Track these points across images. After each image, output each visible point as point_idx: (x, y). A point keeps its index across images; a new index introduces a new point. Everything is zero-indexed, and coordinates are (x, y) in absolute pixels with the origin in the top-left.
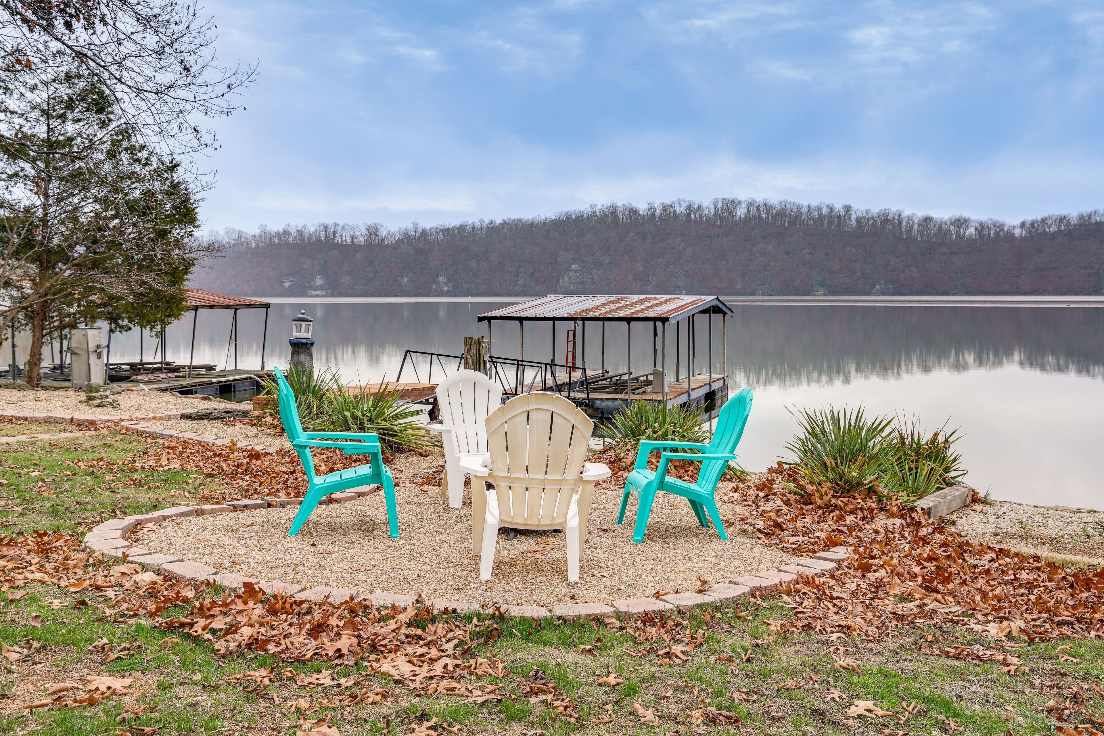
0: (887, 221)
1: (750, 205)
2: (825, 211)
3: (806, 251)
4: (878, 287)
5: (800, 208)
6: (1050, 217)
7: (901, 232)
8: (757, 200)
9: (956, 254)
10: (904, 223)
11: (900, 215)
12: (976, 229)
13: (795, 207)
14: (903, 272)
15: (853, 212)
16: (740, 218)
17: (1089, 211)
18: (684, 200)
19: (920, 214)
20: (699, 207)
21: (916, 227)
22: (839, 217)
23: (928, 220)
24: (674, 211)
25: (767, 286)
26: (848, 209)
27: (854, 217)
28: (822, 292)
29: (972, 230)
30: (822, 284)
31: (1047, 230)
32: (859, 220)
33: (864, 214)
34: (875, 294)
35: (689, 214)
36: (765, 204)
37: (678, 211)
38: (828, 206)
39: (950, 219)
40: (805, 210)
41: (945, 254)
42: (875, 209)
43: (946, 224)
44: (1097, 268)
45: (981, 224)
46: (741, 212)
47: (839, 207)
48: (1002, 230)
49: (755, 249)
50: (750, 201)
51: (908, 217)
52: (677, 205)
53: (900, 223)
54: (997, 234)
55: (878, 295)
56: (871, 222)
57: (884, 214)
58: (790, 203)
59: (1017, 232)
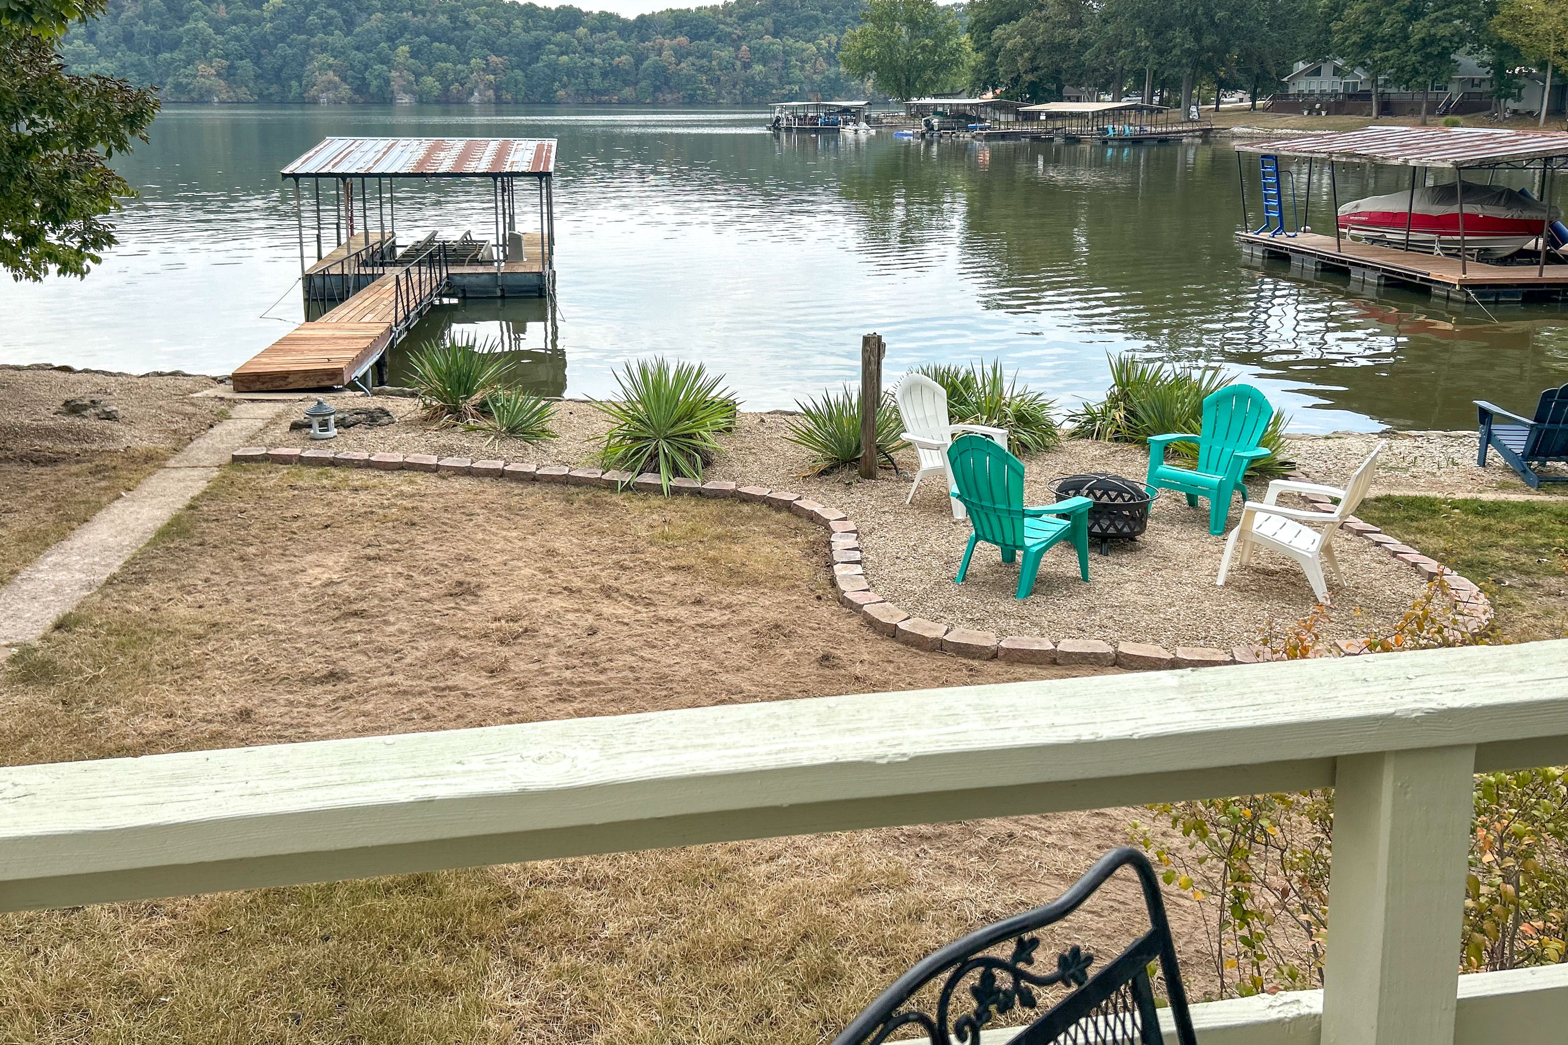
4: (476, 94)
28: (407, 101)
30: (406, 91)
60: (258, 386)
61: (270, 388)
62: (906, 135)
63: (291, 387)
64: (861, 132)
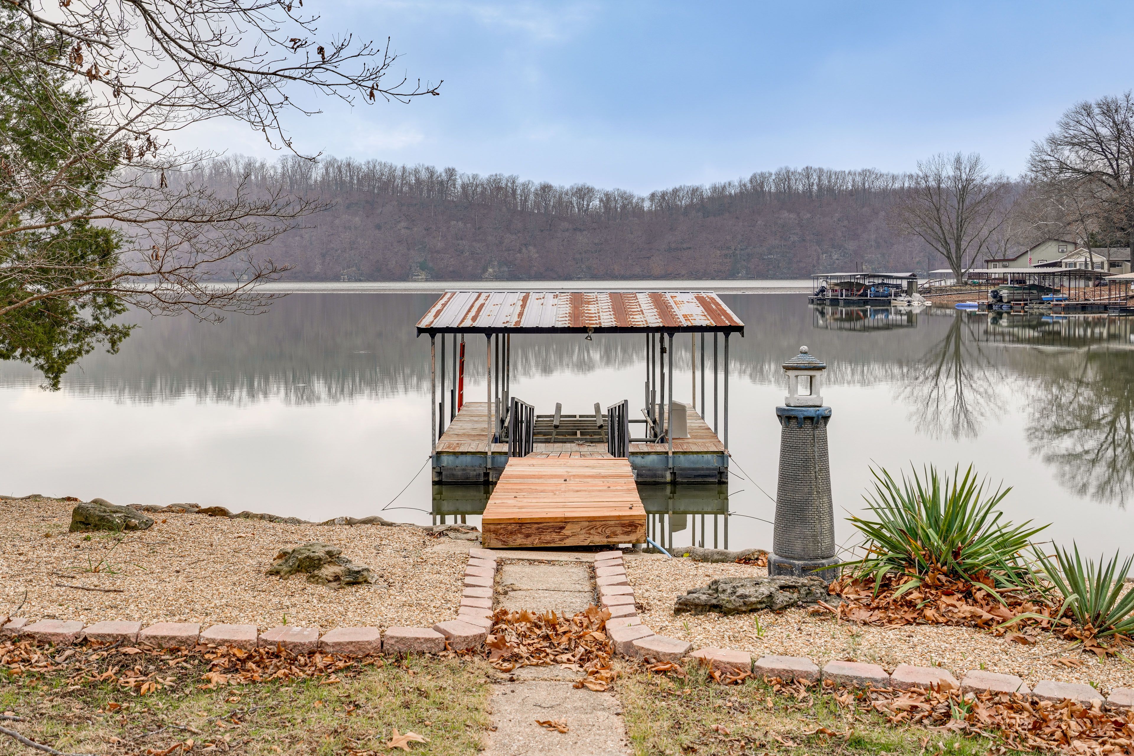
0: (499, 188)
1: (329, 164)
2: (424, 175)
3: (403, 224)
4: (490, 270)
5: (392, 170)
6: (681, 189)
7: (515, 205)
8: (339, 158)
9: (581, 230)
10: (519, 192)
11: (514, 182)
12: (601, 201)
13: (386, 170)
14: (520, 251)
15: (458, 177)
16: (316, 181)
17: (723, 183)
18: (242, 156)
19: (537, 181)
20: (263, 166)
21: (532, 197)
22: (441, 183)
23: (546, 189)
24: (229, 171)
25: (354, 269)
26: (451, 172)
27: (459, 182)
28: (423, 277)
29: (597, 202)
30: (423, 267)
31: (679, 203)
32: (464, 187)
33: (471, 180)
34: (487, 280)
35: (247, 176)
36: (349, 165)
37: (234, 170)
38: (428, 168)
39: (572, 188)
40: (399, 173)
41: (567, 230)
42: (484, 175)
43: (567, 194)
44: (733, 248)
45: (607, 195)
46: (317, 174)
47: (440, 169)
48: (631, 203)
49: (337, 222)
50: (329, 159)
51: (523, 185)
52: (232, 163)
53: (514, 191)
54: (624, 207)
55: (491, 280)
56: (479, 190)
57: (495, 180)
58: (380, 164)
59: (647, 205)
60: (520, 540)
61: (537, 543)
62: (970, 306)
63: (569, 543)
64: (915, 303)
